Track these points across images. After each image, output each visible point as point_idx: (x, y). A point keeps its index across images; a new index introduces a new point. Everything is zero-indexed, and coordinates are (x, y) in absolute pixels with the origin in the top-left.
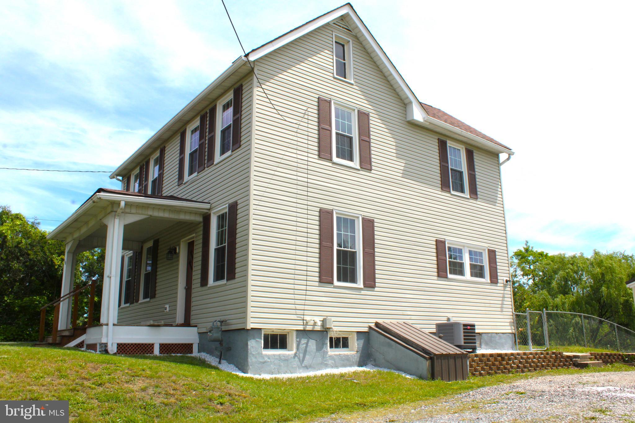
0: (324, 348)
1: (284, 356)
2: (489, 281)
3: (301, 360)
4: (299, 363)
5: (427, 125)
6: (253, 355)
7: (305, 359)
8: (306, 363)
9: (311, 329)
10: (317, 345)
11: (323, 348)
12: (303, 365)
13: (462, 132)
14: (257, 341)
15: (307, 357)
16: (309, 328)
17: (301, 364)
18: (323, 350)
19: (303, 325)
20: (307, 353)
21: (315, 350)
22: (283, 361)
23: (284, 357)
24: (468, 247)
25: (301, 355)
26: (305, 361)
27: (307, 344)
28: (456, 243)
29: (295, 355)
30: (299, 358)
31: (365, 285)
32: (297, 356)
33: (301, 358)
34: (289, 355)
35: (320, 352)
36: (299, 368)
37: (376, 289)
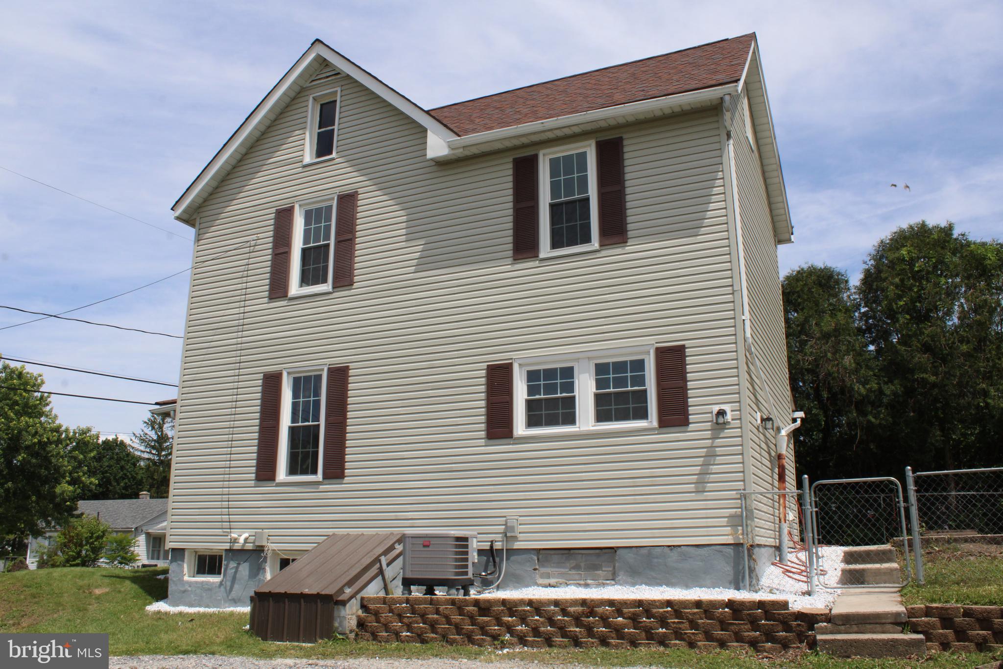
0: (261, 574)
1: (207, 583)
2: (655, 424)
3: (228, 591)
4: (225, 595)
5: (460, 153)
6: (174, 581)
7: (234, 590)
8: (234, 594)
9: (240, 548)
10: (251, 570)
11: (258, 574)
12: (230, 598)
13: (544, 125)
14: (179, 564)
15: (236, 586)
16: (237, 546)
17: (228, 597)
18: (257, 578)
19: (231, 542)
20: (236, 581)
21: (247, 578)
22: (206, 590)
23: (207, 585)
24: (589, 358)
25: (229, 584)
26: (233, 593)
27: (237, 568)
28: (556, 358)
29: (221, 583)
30: (225, 588)
31: (326, 476)
32: (223, 585)
33: (228, 588)
34: (213, 583)
35: (254, 580)
36: (225, 601)
37: (346, 479)
